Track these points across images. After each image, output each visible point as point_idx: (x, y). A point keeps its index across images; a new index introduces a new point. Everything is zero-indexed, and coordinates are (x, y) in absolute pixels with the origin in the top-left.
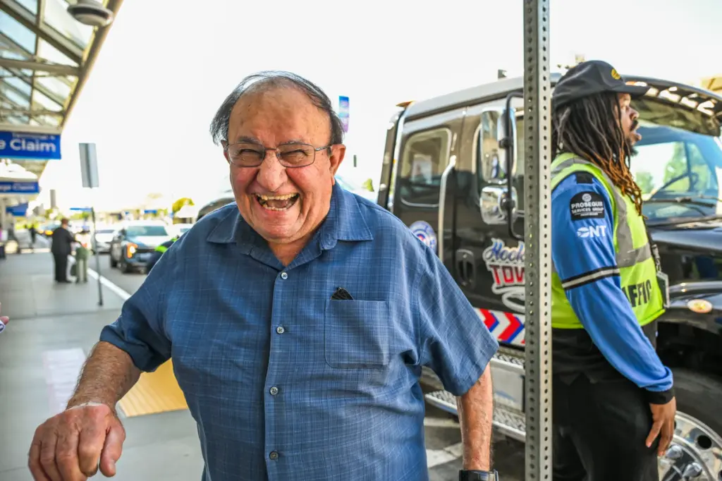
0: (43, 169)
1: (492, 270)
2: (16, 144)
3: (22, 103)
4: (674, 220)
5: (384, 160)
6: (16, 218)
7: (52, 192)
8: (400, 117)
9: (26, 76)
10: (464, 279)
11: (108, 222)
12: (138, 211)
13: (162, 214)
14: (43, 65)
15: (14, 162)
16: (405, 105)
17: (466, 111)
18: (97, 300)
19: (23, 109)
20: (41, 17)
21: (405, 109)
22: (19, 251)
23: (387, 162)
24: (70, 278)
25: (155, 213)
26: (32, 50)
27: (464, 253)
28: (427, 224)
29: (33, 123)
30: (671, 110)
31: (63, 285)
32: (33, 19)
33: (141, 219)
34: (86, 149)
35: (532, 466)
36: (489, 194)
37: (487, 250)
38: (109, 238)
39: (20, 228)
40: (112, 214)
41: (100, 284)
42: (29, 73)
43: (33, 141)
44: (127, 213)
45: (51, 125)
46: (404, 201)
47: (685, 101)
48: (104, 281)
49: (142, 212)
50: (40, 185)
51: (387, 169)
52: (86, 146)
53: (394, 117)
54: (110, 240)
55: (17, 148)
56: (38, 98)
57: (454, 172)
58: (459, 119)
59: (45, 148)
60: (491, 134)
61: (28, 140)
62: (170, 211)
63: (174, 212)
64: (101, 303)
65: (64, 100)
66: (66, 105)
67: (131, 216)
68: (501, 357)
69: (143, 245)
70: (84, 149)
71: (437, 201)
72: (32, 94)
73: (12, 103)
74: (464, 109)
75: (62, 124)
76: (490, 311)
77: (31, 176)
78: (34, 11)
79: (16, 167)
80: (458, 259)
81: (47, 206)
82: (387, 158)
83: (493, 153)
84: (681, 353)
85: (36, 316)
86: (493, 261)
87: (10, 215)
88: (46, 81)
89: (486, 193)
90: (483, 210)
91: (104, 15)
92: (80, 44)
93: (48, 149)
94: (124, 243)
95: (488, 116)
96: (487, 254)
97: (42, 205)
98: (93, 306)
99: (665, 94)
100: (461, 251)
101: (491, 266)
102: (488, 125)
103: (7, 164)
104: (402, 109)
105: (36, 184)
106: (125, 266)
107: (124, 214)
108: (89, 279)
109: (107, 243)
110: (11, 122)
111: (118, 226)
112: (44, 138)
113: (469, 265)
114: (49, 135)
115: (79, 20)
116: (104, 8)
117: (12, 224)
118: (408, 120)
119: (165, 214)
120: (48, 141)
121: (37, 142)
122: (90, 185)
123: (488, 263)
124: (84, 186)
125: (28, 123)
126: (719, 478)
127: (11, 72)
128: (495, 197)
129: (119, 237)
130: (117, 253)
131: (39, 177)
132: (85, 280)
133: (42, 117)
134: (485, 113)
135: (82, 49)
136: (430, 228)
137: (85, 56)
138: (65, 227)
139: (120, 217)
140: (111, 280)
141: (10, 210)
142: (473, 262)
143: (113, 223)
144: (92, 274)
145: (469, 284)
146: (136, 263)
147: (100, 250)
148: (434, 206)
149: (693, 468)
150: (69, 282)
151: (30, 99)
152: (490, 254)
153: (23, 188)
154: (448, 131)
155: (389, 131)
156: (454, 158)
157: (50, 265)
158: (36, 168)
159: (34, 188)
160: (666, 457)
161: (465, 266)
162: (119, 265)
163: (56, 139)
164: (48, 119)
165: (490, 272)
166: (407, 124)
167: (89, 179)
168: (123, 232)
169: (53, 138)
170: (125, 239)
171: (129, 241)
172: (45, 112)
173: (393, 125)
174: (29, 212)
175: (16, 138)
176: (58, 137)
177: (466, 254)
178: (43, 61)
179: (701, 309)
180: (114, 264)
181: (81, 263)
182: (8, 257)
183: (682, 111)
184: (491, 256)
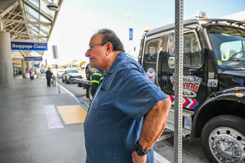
0: (43, 53)
1: (173, 83)
2: (35, 46)
3: (37, 34)
4: (233, 67)
5: (140, 49)
6: (37, 68)
7: (46, 60)
8: (145, 35)
9: (37, 26)
10: (164, 86)
11: (62, 69)
12: (70, 65)
13: (77, 66)
14: (41, 23)
15: (35, 52)
16: (147, 31)
17: (166, 33)
18: (58, 91)
19: (37, 36)
20: (40, 8)
21: (147, 32)
22: (37, 77)
23: (141, 49)
24: (52, 85)
25: (75, 66)
26: (38, 18)
27: (164, 78)
28: (153, 69)
29: (40, 40)
30: (235, 30)
31: (49, 87)
32: (38, 9)
33: (71, 68)
34: (54, 48)
35: (176, 141)
36: (171, 59)
37: (171, 77)
38: (62, 73)
39: (38, 71)
40: (63, 67)
41: (59, 87)
42: (38, 25)
43: (40, 45)
44: (67, 66)
45: (44, 40)
46: (146, 62)
47: (241, 27)
48: (60, 86)
49: (71, 66)
50: (43, 58)
51: (141, 52)
52: (54, 46)
53: (143, 35)
54: (62, 74)
55: (35, 48)
56: (41, 32)
57: (161, 52)
58: (163, 35)
59: (43, 47)
60: (172, 40)
61: (38, 45)
62: (79, 65)
63: (81, 66)
64: (59, 92)
65: (48, 33)
66: (48, 34)
67: (68, 67)
68: (172, 109)
69: (71, 75)
70: (53, 47)
71: (156, 62)
72: (39, 31)
73: (34, 34)
74: (165, 32)
75: (48, 40)
76: (172, 96)
77: (40, 56)
78: (38, 7)
79: (36, 53)
80: (162, 80)
81: (45, 65)
82: (141, 48)
83: (172, 46)
84: (235, 110)
85: (42, 96)
86: (173, 80)
87: (35, 67)
88: (43, 28)
89: (170, 59)
90: (169, 64)
91: (57, 7)
92: (51, 16)
93: (44, 48)
94: (66, 75)
95: (171, 34)
96: (171, 78)
97: (43, 64)
98: (57, 93)
99: (233, 25)
100: (163, 77)
101: (172, 82)
102: (171, 37)
103: (33, 52)
104: (146, 33)
105: (41, 58)
106: (66, 82)
107: (66, 66)
108: (56, 85)
109: (61, 75)
110: (34, 40)
111: (64, 70)
112: (43, 44)
113: (166, 81)
114: (44, 44)
115: (50, 9)
116: (57, 5)
117: (36, 70)
118: (147, 36)
119: (78, 66)
120: (44, 45)
121: (41, 46)
122: (56, 58)
123: (172, 81)
124: (54, 58)
125: (38, 40)
126: (244, 150)
127: (33, 25)
128: (173, 60)
129: (65, 73)
130: (64, 78)
131: (42, 56)
132: (55, 86)
133: (42, 38)
134: (170, 33)
135: (52, 17)
136: (154, 70)
137: (53, 20)
138: (50, 70)
139: (65, 67)
140: (62, 86)
141: (35, 65)
142: (167, 80)
143: (63, 69)
144: (57, 84)
145: (166, 87)
146: (69, 81)
147: (59, 77)
148: (155, 63)
149: (235, 146)
150: (51, 86)
151: (38, 33)
152: (172, 78)
153: (38, 59)
154: (160, 39)
155: (142, 40)
156: (161, 48)
157: (46, 81)
158: (42, 53)
159: (41, 59)
160: (226, 142)
161: (164, 81)
162: (65, 81)
163: (46, 45)
164: (44, 39)
165: (172, 84)
166: (147, 37)
167: (55, 56)
168: (66, 72)
169: (45, 44)
170: (66, 74)
171: (67, 74)
172: (43, 37)
173: (143, 38)
174: (40, 66)
175: (35, 45)
176: (46, 44)
177: (165, 78)
178: (42, 22)
179: (240, 96)
180: (63, 81)
181: (54, 80)
182: (35, 79)
183: (239, 30)
184: (173, 79)
